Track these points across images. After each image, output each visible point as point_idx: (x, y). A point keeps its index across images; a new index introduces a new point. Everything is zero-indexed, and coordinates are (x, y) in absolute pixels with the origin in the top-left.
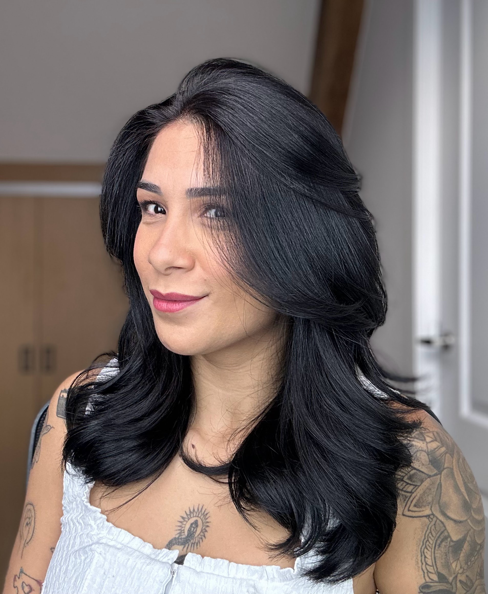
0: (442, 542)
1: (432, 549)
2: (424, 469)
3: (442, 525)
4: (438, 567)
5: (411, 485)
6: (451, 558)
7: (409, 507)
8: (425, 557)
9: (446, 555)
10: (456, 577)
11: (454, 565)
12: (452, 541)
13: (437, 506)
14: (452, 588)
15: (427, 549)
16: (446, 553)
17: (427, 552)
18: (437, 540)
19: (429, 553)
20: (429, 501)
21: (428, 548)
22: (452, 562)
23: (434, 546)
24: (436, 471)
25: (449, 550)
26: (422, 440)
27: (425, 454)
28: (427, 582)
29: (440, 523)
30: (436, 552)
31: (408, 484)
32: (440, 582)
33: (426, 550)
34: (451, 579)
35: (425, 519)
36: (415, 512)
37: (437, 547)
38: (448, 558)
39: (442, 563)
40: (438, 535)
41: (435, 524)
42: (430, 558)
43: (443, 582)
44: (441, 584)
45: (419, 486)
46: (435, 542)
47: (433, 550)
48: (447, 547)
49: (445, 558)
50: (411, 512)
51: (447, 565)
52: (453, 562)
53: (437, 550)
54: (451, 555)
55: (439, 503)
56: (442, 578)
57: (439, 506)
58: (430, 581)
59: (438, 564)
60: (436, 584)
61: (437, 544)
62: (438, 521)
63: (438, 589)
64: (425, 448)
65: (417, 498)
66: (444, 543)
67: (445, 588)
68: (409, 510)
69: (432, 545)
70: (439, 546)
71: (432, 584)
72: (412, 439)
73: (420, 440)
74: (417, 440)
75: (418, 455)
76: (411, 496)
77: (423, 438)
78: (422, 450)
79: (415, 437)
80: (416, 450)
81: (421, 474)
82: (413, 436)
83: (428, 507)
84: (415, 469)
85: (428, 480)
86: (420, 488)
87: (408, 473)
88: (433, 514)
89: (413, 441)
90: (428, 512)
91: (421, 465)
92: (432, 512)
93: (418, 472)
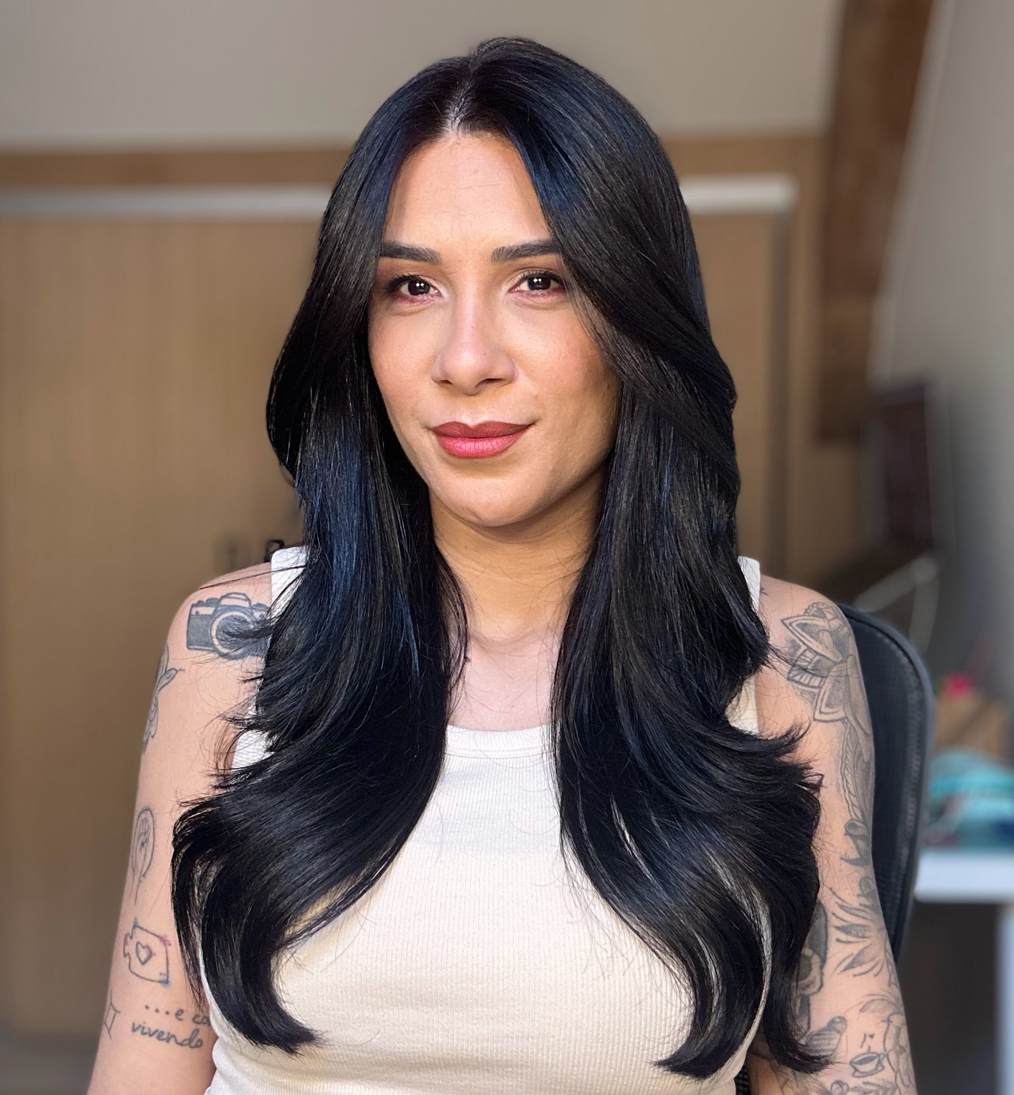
1: (852, 768)
2: (830, 655)
5: (818, 676)
7: (820, 709)
8: (847, 782)
13: (849, 704)
15: (848, 769)
17: (848, 775)
20: (840, 699)
23: (854, 764)
24: (841, 656)
26: (822, 618)
27: (828, 634)
28: (852, 820)
30: (856, 773)
31: (814, 675)
33: (846, 772)
35: (839, 724)
36: (828, 713)
41: (850, 733)
45: (827, 676)
46: (854, 758)
47: (854, 771)
50: (823, 715)
55: (850, 701)
57: (851, 705)
64: (827, 627)
65: (827, 694)
68: (821, 712)
69: (851, 763)
72: (811, 618)
73: (820, 617)
74: (817, 618)
75: (821, 636)
76: (820, 692)
77: (823, 615)
78: (824, 630)
79: (813, 615)
80: (817, 630)
81: (827, 661)
82: (811, 614)
83: (841, 707)
84: (820, 654)
85: (835, 669)
86: (828, 680)
87: (811, 660)
88: (846, 717)
89: (812, 620)
90: (840, 713)
91: (825, 649)
92: (845, 714)
93: (822, 657)
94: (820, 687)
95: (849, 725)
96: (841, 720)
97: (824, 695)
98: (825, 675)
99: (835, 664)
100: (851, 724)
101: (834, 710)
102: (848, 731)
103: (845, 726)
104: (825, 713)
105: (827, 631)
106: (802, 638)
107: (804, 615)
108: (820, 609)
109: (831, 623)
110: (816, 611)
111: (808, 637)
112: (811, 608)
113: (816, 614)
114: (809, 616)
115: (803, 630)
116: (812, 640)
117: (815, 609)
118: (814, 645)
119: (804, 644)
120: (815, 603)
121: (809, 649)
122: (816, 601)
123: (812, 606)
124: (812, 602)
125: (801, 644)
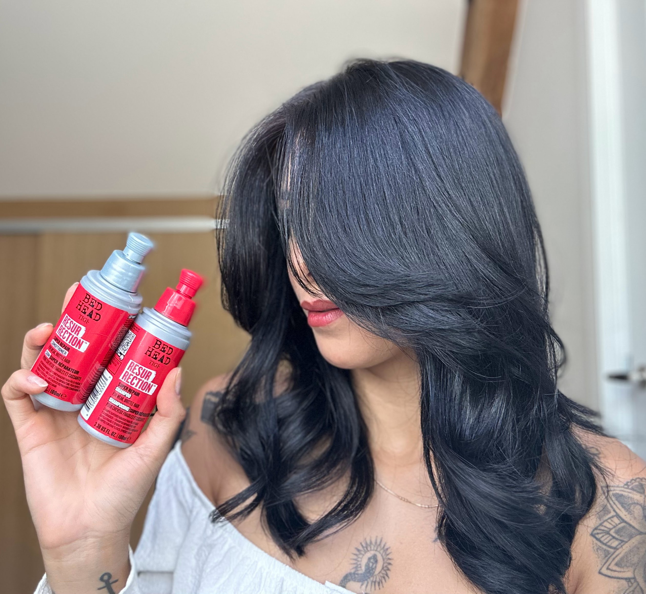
2: (636, 525)
3: (641, 593)
13: (642, 569)
26: (641, 493)
27: (640, 508)
41: (634, 591)
50: (609, 571)
57: (644, 570)
64: (642, 502)
73: (638, 492)
74: (635, 492)
75: (632, 508)
76: (615, 552)
77: (642, 491)
78: (638, 504)
79: (632, 489)
80: (631, 502)
81: (631, 529)
82: (630, 487)
83: (631, 569)
84: (626, 522)
85: (638, 537)
86: (627, 545)
87: (617, 525)
88: (634, 578)
89: (629, 492)
90: (629, 574)
91: (633, 519)
92: (634, 575)
93: (627, 525)
94: (616, 549)
95: (635, 584)
96: (628, 580)
97: (616, 556)
98: (625, 540)
99: (641, 533)
100: (638, 584)
101: (622, 570)
102: (632, 589)
103: (630, 584)
104: (612, 570)
105: (640, 505)
106: (614, 507)
107: (624, 487)
108: (641, 485)
110: (637, 486)
111: (619, 506)
112: (633, 482)
113: (636, 489)
114: (628, 488)
115: (617, 500)
116: (623, 509)
117: (637, 483)
118: (623, 513)
119: (614, 511)
120: (639, 478)
121: (618, 516)
122: (641, 477)
123: (635, 480)
124: (637, 477)
125: (612, 511)
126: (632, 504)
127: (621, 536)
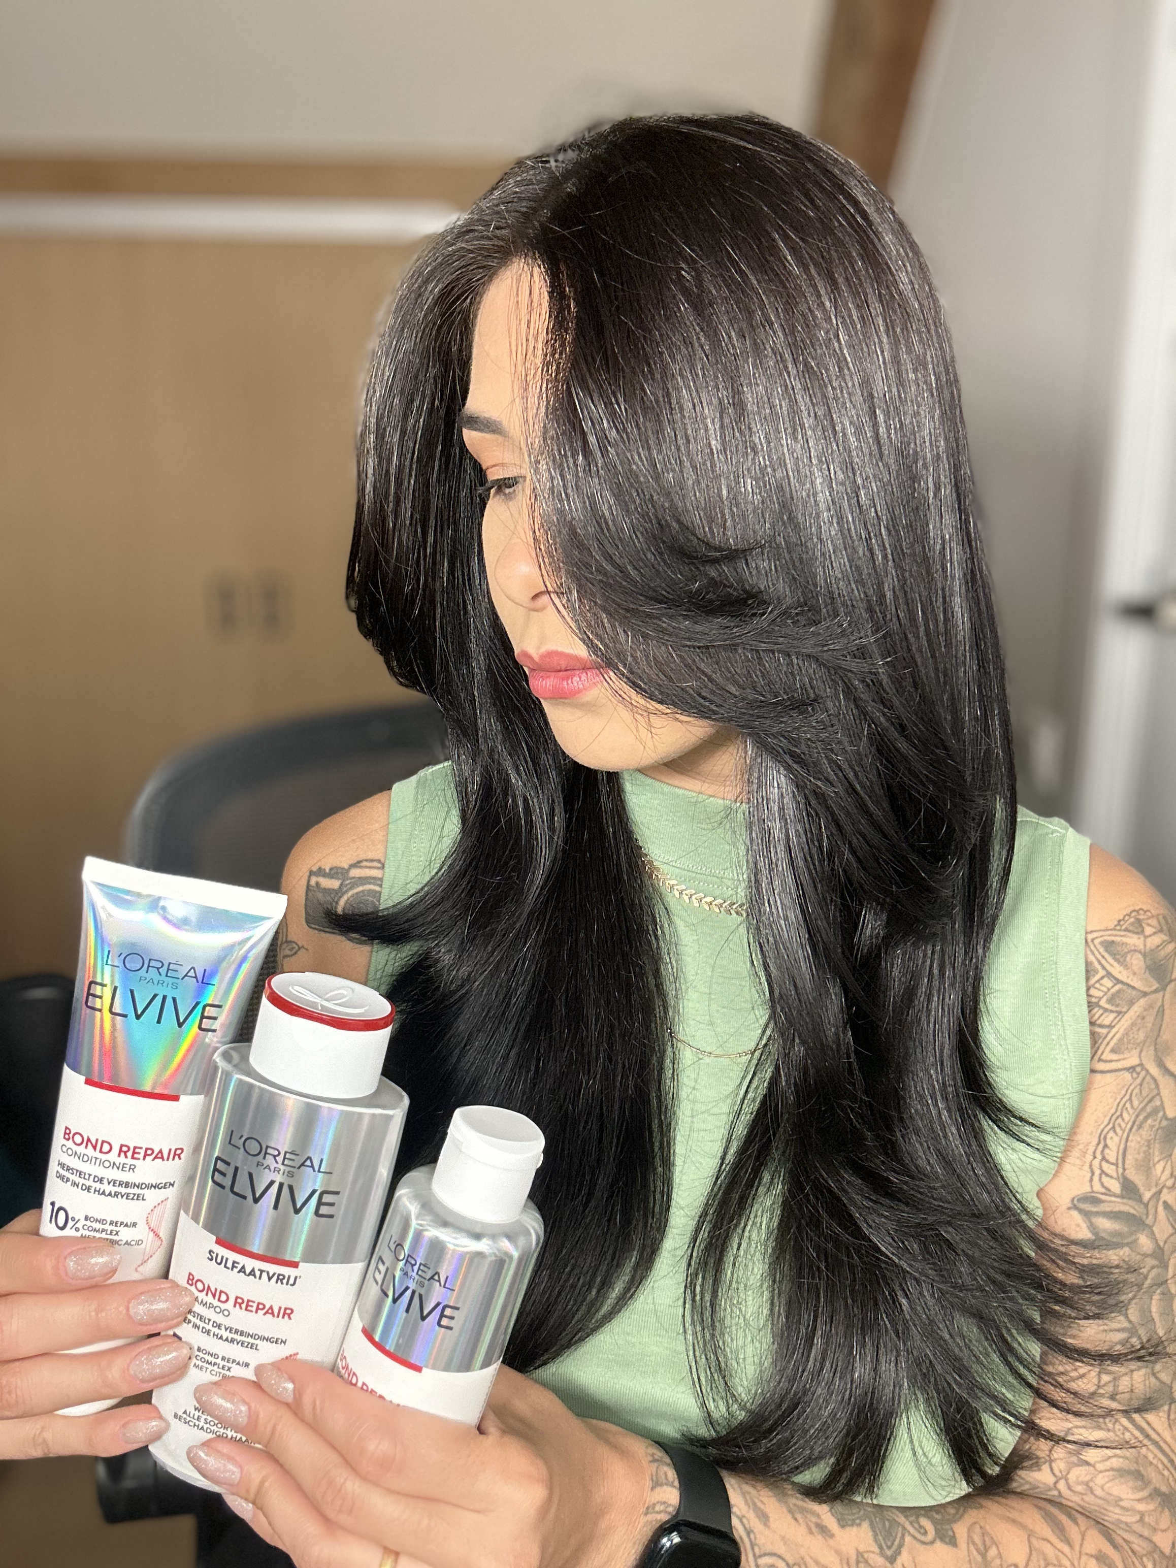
0: (1146, 1118)
1: (1124, 1132)
2: (1137, 984)
3: (1153, 1086)
4: (1126, 1166)
5: (1112, 1011)
6: (1157, 1153)
7: (1101, 1053)
8: (1106, 1146)
9: (1149, 1146)
10: (1160, 1192)
11: (1159, 1167)
12: (1167, 1119)
13: (1152, 1048)
14: (1147, 1214)
15: (1115, 1132)
16: (1149, 1141)
17: (1112, 1138)
18: (1137, 1116)
19: (1116, 1139)
20: (1138, 1041)
21: (1118, 1129)
22: (1156, 1159)
23: (1129, 1126)
24: (1156, 985)
25: (1155, 1136)
26: (1138, 933)
27: (1140, 956)
28: (1093, 1192)
29: (1152, 1081)
30: (1130, 1138)
31: (1106, 1010)
32: (1122, 1197)
33: (1111, 1134)
34: (1147, 1196)
35: (1124, 1075)
36: (1111, 1061)
37: (1135, 1127)
38: (1151, 1151)
39: (1137, 1160)
40: (1142, 1105)
41: (1141, 1085)
42: (1115, 1149)
43: (1130, 1199)
44: (1125, 1201)
45: (1125, 1013)
46: (1134, 1116)
47: (1125, 1135)
48: (1154, 1129)
49: (1144, 1152)
50: (1102, 1064)
51: (1146, 1167)
52: (1159, 1161)
53: (1134, 1135)
54: (1157, 1145)
55: (1156, 1044)
56: (1129, 1190)
57: (1156, 1050)
58: (1103, 1190)
59: (1127, 1162)
60: (1113, 1199)
61: (1137, 1123)
62: (1148, 1077)
63: (1117, 1209)
64: (1141, 947)
65: (1118, 1036)
66: (1149, 1121)
67: (1132, 1211)
68: (1098, 1059)
69: (1127, 1124)
70: (1140, 1127)
71: (1103, 1197)
72: (1122, 933)
73: (1134, 933)
74: (1130, 934)
75: (1128, 959)
76: (1108, 1033)
77: (1140, 930)
78: (1135, 951)
79: (1126, 930)
80: (1126, 950)
81: (1130, 991)
82: (1123, 927)
83: (1135, 1053)
84: (1122, 982)
85: (1142, 1002)
86: (1127, 1016)
87: (1109, 990)
88: (1141, 1065)
89: (1122, 936)
90: (1133, 1061)
91: (1131, 976)
92: (1141, 1060)
93: (1125, 987)
94: (1111, 1027)
95: (1143, 1073)
96: (1132, 1069)
97: (1112, 1039)
98: (1124, 1010)
99: (1145, 994)
100: (1147, 1071)
101: (1122, 1056)
102: (1139, 1081)
103: (1135, 1075)
104: (1106, 1061)
105: (1140, 952)
106: (1103, 962)
107: (1115, 929)
108: (1139, 921)
109: (1149, 940)
110: (1132, 924)
111: (1110, 959)
112: (1127, 918)
113: (1131, 928)
114: (1120, 930)
115: (1106, 951)
116: (1115, 964)
117: (1132, 920)
118: (1117, 970)
119: (1104, 968)
120: (1134, 911)
121: (1109, 975)
122: (1137, 908)
123: (1129, 915)
124: (1132, 908)
125: (1099, 968)
126: (1129, 952)
127: (1117, 1006)
